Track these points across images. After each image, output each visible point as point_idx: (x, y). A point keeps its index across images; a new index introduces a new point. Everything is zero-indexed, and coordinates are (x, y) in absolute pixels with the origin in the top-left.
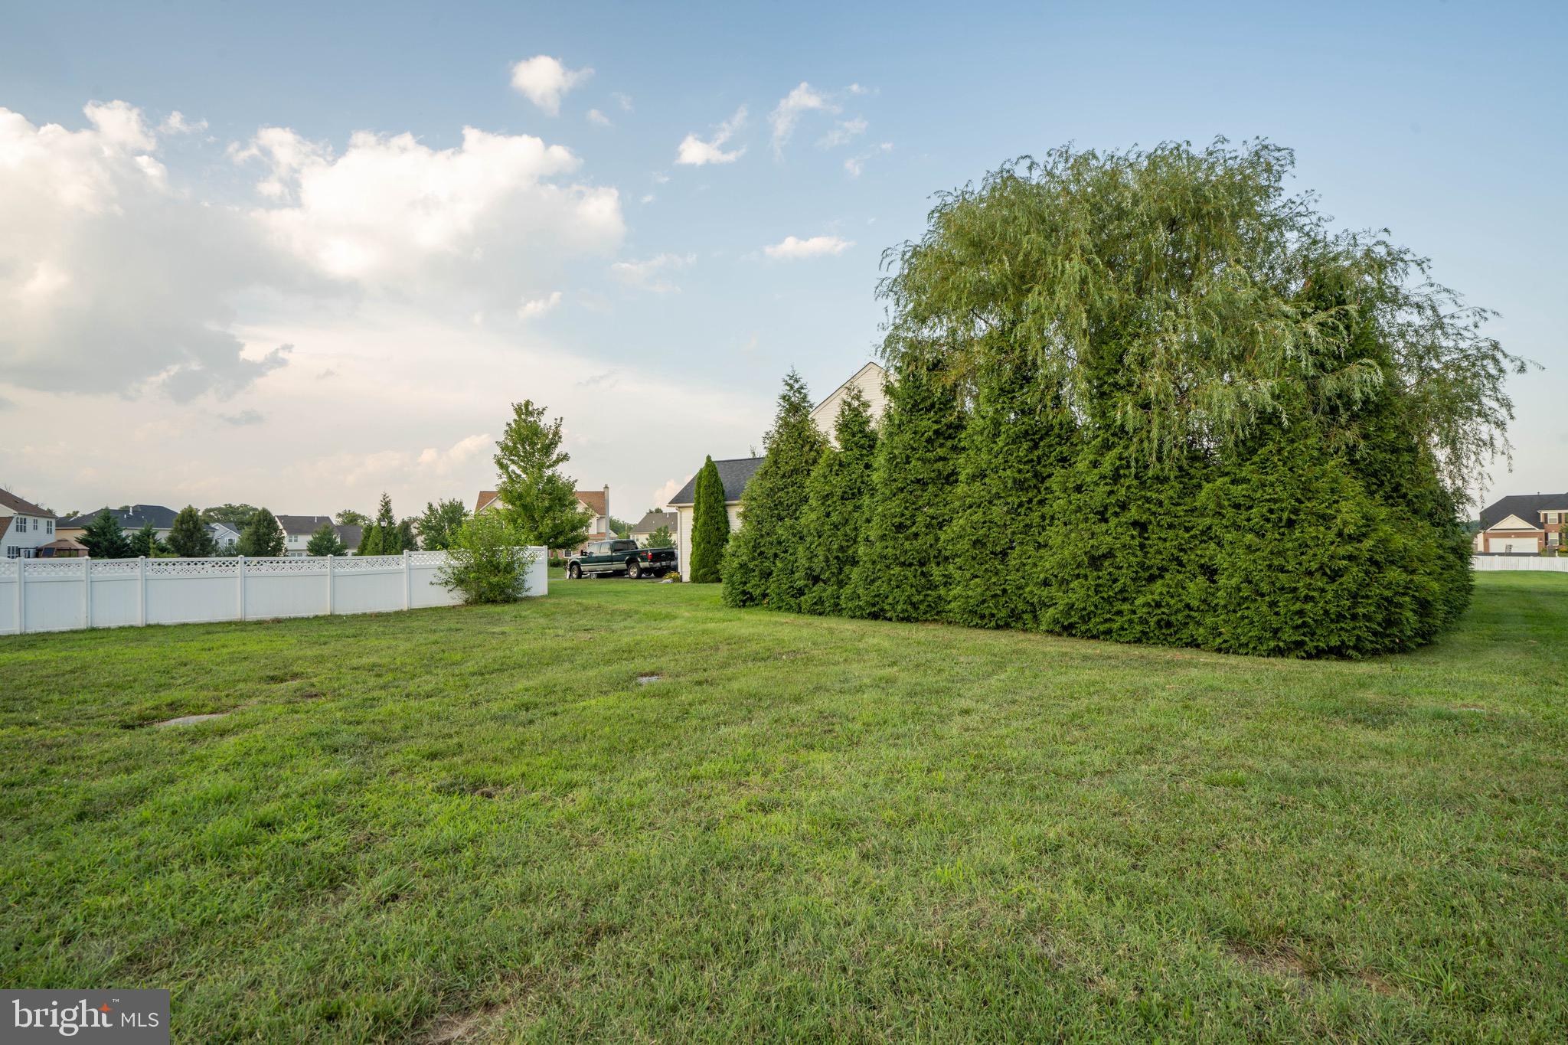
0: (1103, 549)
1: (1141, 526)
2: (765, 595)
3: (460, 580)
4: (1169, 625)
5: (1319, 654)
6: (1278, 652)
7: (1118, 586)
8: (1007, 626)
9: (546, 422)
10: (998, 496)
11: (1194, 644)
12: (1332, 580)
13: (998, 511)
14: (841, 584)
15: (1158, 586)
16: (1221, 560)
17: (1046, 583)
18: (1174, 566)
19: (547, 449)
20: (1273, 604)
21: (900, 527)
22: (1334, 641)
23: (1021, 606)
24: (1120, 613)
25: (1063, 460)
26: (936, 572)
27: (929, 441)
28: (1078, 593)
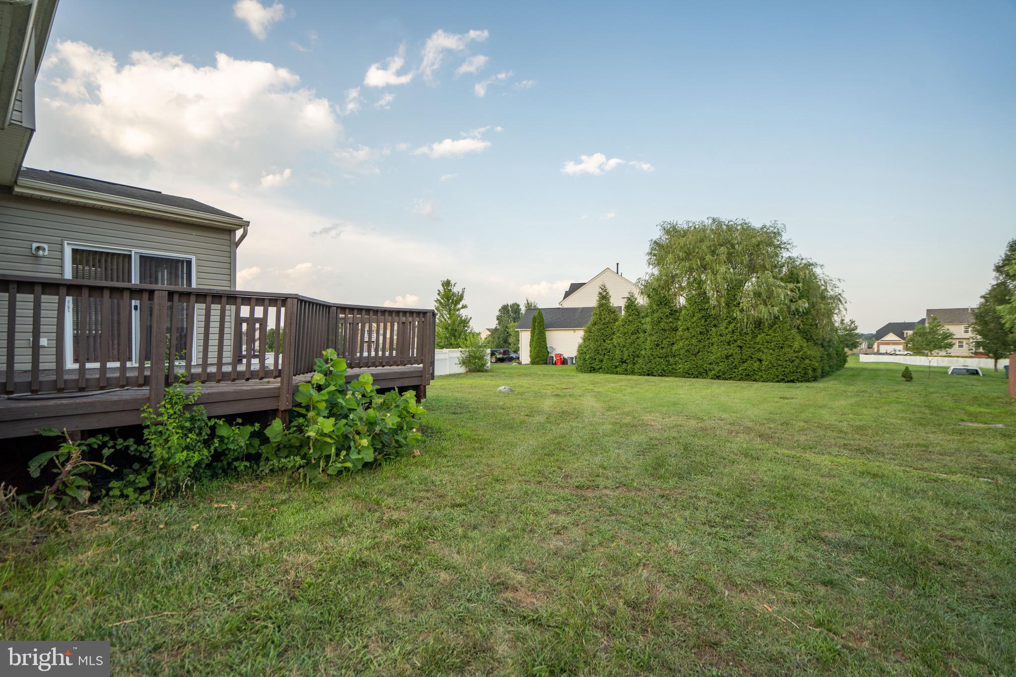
0: (730, 354)
1: (741, 347)
2: (600, 368)
3: (464, 363)
4: (749, 375)
5: (788, 382)
6: (778, 381)
7: (734, 364)
8: (697, 377)
9: (456, 290)
10: (694, 336)
11: (755, 380)
12: (792, 362)
13: (694, 341)
14: (634, 364)
15: (746, 364)
16: (763, 357)
17: (710, 364)
18: (750, 359)
19: (458, 302)
20: (777, 369)
21: (658, 345)
22: (792, 378)
23: (702, 371)
24: (734, 372)
25: (715, 326)
26: (672, 360)
27: (667, 316)
28: (722, 366)
